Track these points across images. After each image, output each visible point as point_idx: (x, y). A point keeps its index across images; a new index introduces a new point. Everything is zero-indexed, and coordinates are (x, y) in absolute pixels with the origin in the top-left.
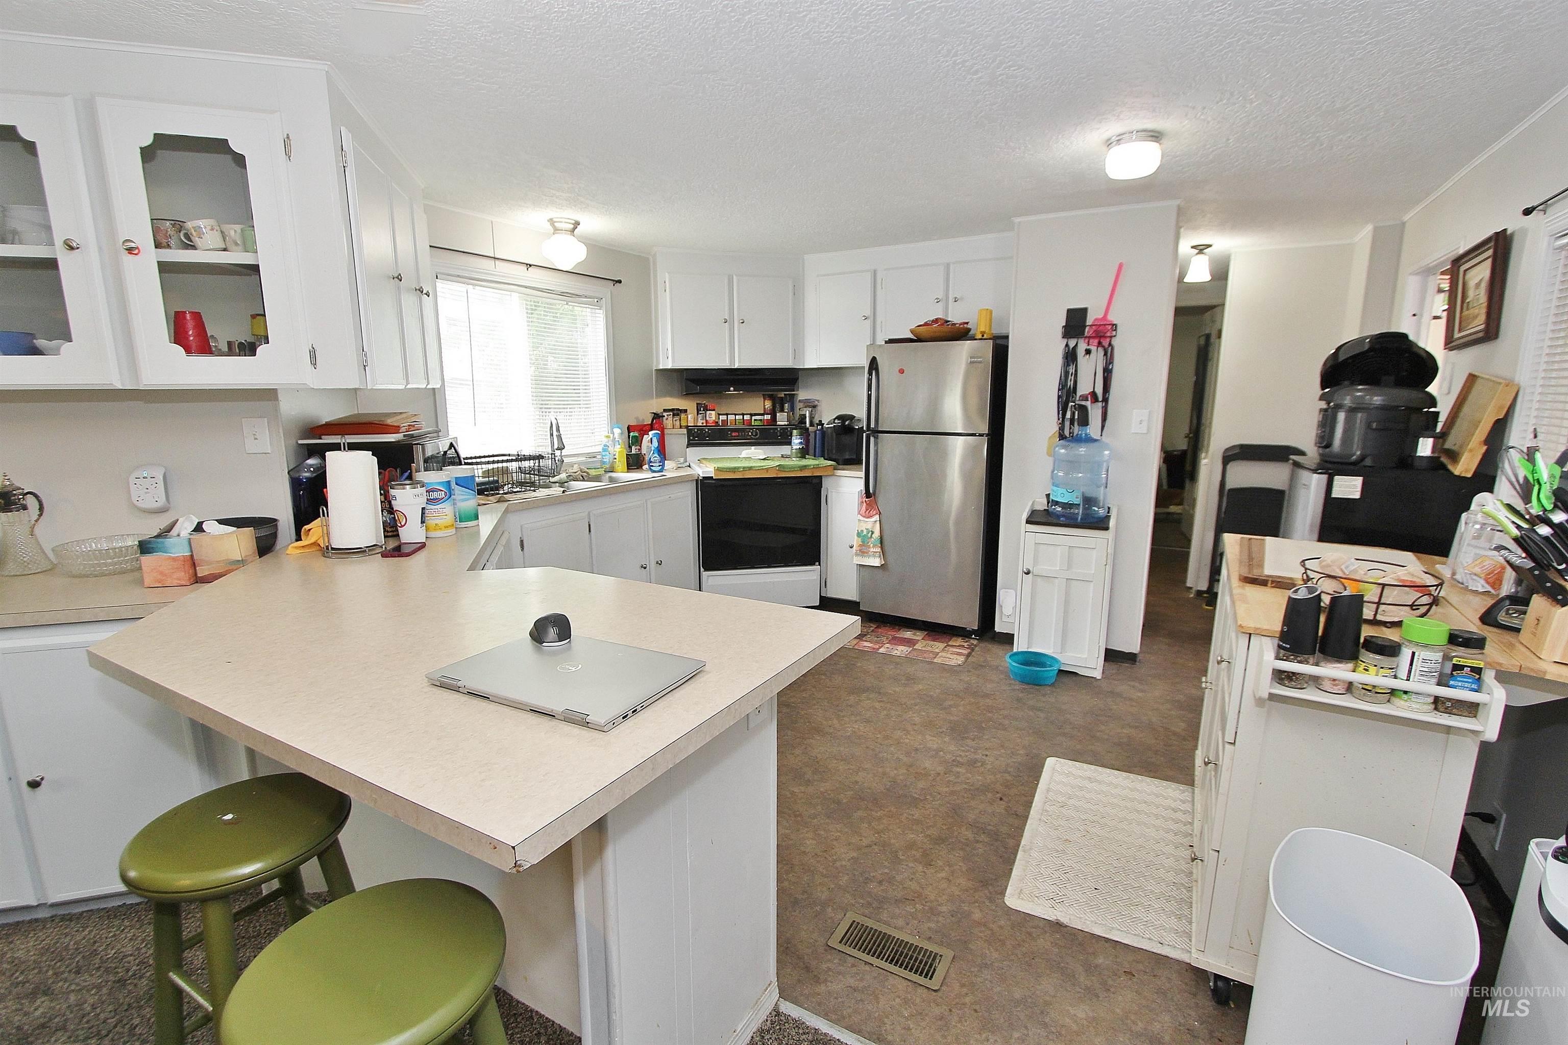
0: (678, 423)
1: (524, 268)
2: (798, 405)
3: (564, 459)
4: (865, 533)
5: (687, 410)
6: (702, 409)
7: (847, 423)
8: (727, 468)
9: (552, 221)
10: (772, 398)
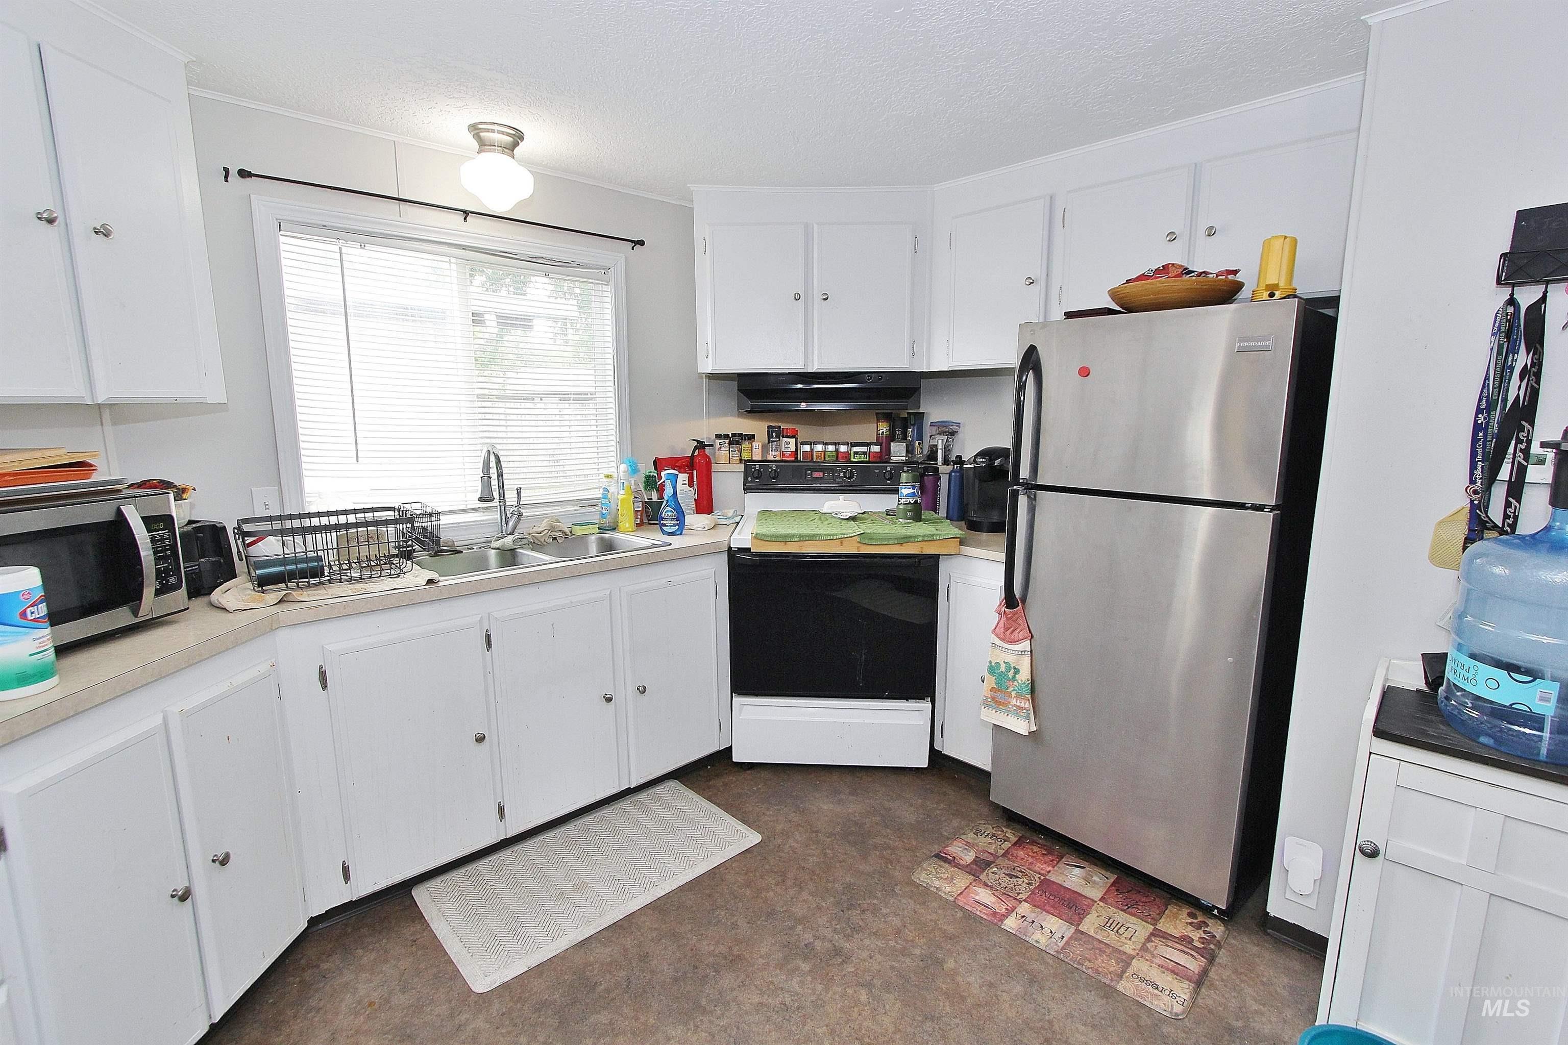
0: (736, 456)
1: (460, 217)
2: (927, 431)
3: (523, 511)
4: (1003, 668)
5: (754, 436)
6: (774, 435)
7: (997, 462)
8: (772, 536)
9: (475, 129)
10: (888, 418)
